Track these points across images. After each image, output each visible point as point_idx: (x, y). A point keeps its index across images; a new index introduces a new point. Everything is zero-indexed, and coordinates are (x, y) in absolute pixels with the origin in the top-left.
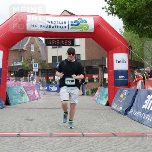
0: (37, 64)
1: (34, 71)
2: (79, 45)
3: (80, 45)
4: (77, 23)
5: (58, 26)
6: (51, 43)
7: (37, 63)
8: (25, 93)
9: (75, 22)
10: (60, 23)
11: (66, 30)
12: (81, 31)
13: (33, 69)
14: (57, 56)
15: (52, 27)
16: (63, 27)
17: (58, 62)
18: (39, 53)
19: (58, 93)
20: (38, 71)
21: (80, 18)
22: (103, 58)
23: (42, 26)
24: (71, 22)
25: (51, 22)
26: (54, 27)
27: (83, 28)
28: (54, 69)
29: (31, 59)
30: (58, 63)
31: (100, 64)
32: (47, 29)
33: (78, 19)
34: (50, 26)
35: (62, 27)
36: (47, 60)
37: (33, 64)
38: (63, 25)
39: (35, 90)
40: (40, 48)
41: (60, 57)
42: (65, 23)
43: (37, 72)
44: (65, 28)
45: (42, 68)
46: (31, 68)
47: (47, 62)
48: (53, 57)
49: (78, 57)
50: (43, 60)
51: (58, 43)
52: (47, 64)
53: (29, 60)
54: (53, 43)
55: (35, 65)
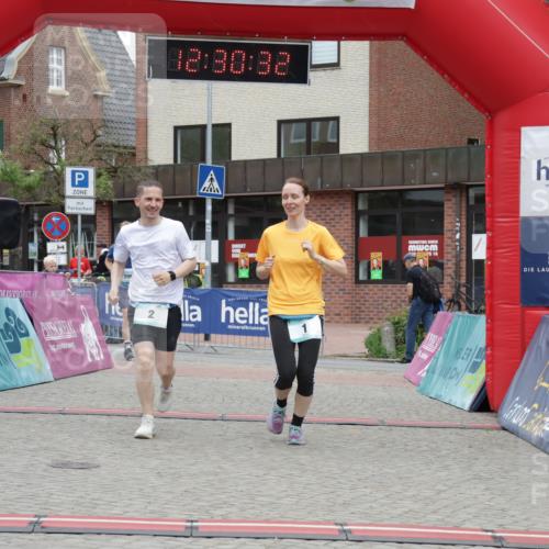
0: (86, 173)
1: (68, 211)
3: (336, 65)
6: (183, 65)
7: (89, 163)
8: (27, 334)
13: (64, 197)
17: (209, 163)
19: (207, 338)
20: (92, 212)
22: (471, 142)
28: (186, 202)
29: (53, 144)
30: (209, 169)
31: (452, 178)
36: (146, 152)
37: (68, 171)
39: (83, 319)
41: (223, 132)
43: (88, 219)
45: (116, 196)
46: (55, 196)
47: (146, 158)
48: (179, 132)
49: (323, 132)
50: (125, 147)
51: (219, 67)
52: (143, 170)
53: (43, 144)
54: (192, 65)
55: (77, 174)
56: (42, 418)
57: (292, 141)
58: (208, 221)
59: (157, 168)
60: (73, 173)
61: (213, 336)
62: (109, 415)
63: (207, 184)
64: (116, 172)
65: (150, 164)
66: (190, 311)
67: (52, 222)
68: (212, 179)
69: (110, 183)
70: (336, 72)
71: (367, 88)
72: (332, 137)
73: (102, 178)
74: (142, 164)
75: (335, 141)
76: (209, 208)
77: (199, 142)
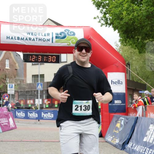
0: (12, 85)
1: (8, 93)
2: (66, 61)
4: (63, 35)
5: (40, 39)
6: (31, 60)
7: (13, 83)
9: (60, 34)
10: (42, 35)
11: (49, 44)
12: (68, 44)
13: (7, 90)
14: (38, 75)
15: (33, 40)
16: (46, 40)
17: (39, 82)
18: (15, 71)
19: (39, 121)
20: (13, 93)
21: (67, 30)
23: (20, 38)
24: (56, 33)
25: (31, 34)
26: (35, 39)
27: (70, 42)
28: (35, 91)
29: (5, 79)
30: (39, 84)
32: (26, 42)
33: (65, 31)
34: (30, 39)
35: (44, 40)
36: (26, 80)
37: (8, 85)
38: (47, 38)
39: (9, 118)
40: (17, 65)
41: (42, 76)
42: (48, 34)
43: (12, 95)
44: (49, 41)
45: (19, 90)
47: (26, 82)
48: (33, 76)
50: (21, 80)
51: (39, 60)
53: (3, 79)
54: (33, 59)
58: (39, 95)
59: (27, 84)
60: (10, 85)
61: (40, 120)
63: (39, 87)
66: (35, 115)
67: (5, 96)
69: (18, 87)
70: (66, 63)
73: (16, 86)
76: (39, 92)
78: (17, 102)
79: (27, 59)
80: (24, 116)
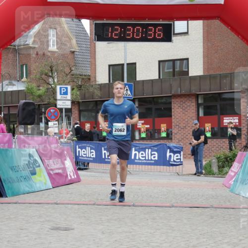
0: (67, 88)
1: (58, 107)
2: (186, 31)
3: (187, 33)
7: (68, 84)
8: (39, 166)
13: (56, 100)
14: (123, 65)
18: (71, 56)
20: (70, 107)
29: (50, 74)
30: (126, 85)
36: (95, 78)
37: (58, 87)
41: (132, 67)
43: (68, 111)
45: (81, 99)
46: (52, 99)
47: (95, 81)
48: (111, 67)
49: (181, 66)
50: (85, 76)
51: (129, 35)
52: (94, 86)
53: (46, 75)
54: (116, 35)
55: (62, 89)
56: (46, 206)
57: (166, 71)
59: (101, 85)
60: (61, 88)
61: (129, 166)
62: (79, 204)
64: (81, 87)
65: (97, 83)
67: (51, 112)
68: (127, 90)
69: (78, 93)
70: (186, 36)
71: (202, 44)
72: (185, 69)
73: (74, 91)
74: (94, 83)
75: (187, 70)
77: (121, 72)
78: (76, 126)
79: (103, 35)
80: (94, 156)
